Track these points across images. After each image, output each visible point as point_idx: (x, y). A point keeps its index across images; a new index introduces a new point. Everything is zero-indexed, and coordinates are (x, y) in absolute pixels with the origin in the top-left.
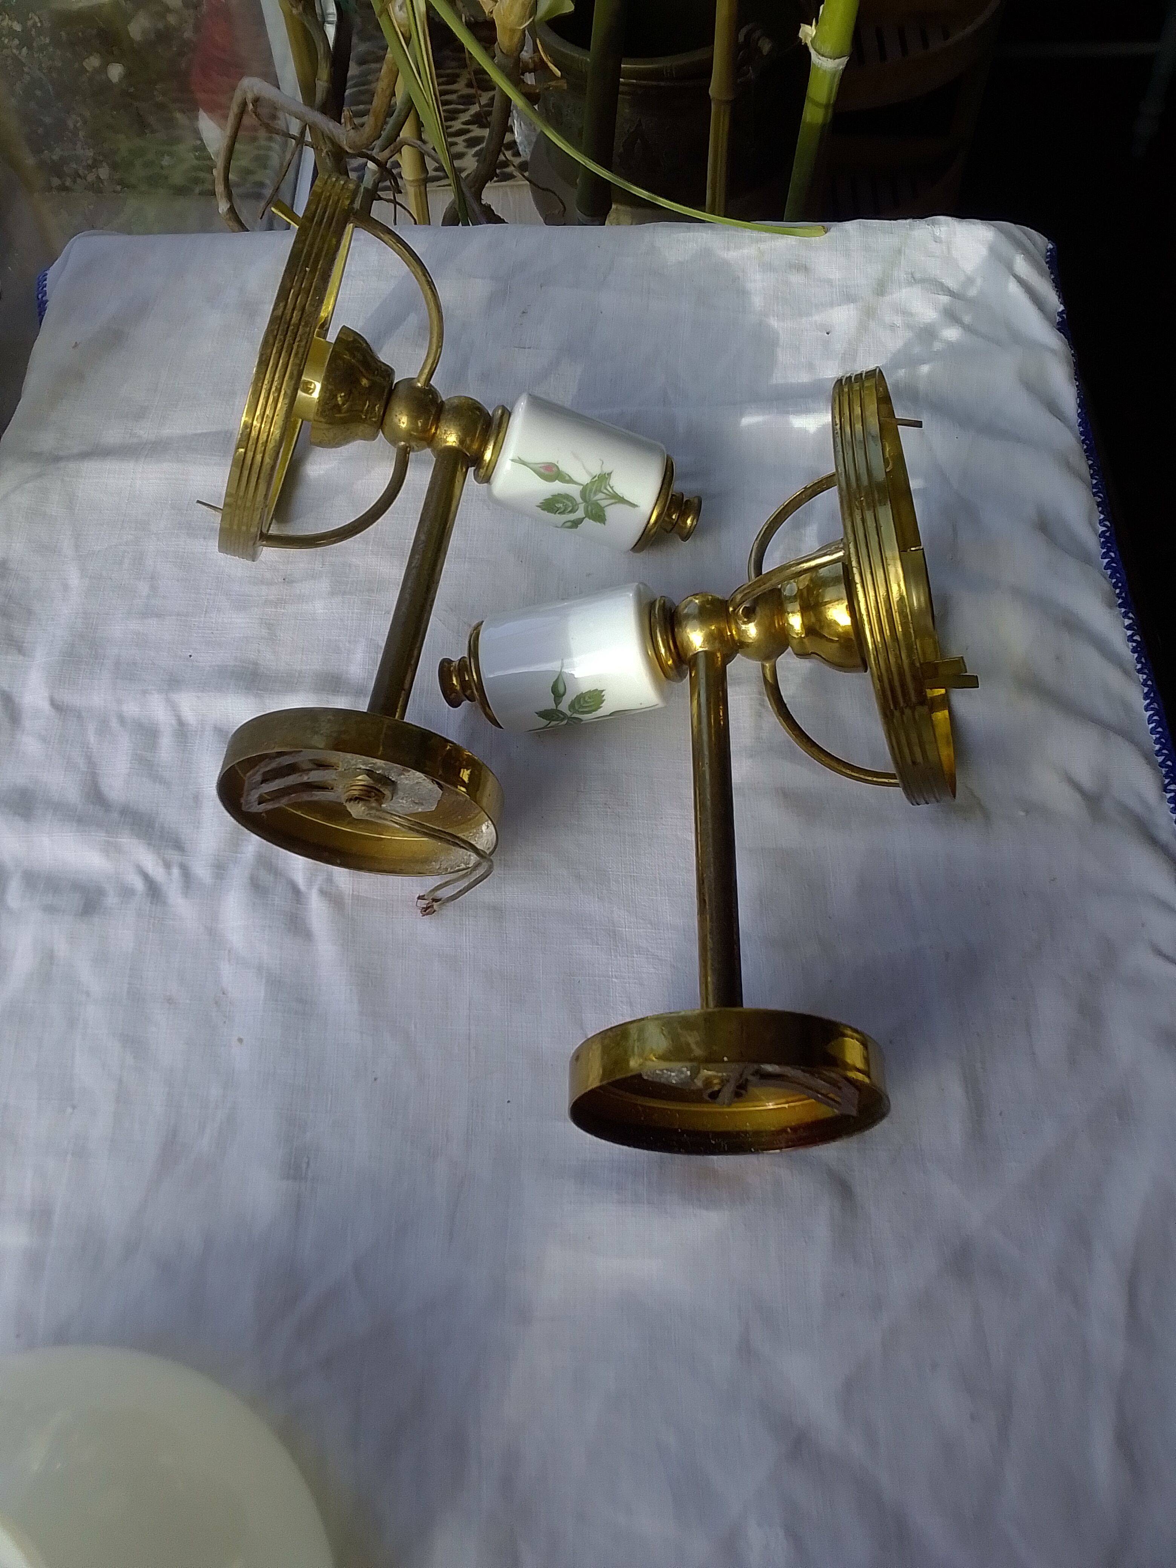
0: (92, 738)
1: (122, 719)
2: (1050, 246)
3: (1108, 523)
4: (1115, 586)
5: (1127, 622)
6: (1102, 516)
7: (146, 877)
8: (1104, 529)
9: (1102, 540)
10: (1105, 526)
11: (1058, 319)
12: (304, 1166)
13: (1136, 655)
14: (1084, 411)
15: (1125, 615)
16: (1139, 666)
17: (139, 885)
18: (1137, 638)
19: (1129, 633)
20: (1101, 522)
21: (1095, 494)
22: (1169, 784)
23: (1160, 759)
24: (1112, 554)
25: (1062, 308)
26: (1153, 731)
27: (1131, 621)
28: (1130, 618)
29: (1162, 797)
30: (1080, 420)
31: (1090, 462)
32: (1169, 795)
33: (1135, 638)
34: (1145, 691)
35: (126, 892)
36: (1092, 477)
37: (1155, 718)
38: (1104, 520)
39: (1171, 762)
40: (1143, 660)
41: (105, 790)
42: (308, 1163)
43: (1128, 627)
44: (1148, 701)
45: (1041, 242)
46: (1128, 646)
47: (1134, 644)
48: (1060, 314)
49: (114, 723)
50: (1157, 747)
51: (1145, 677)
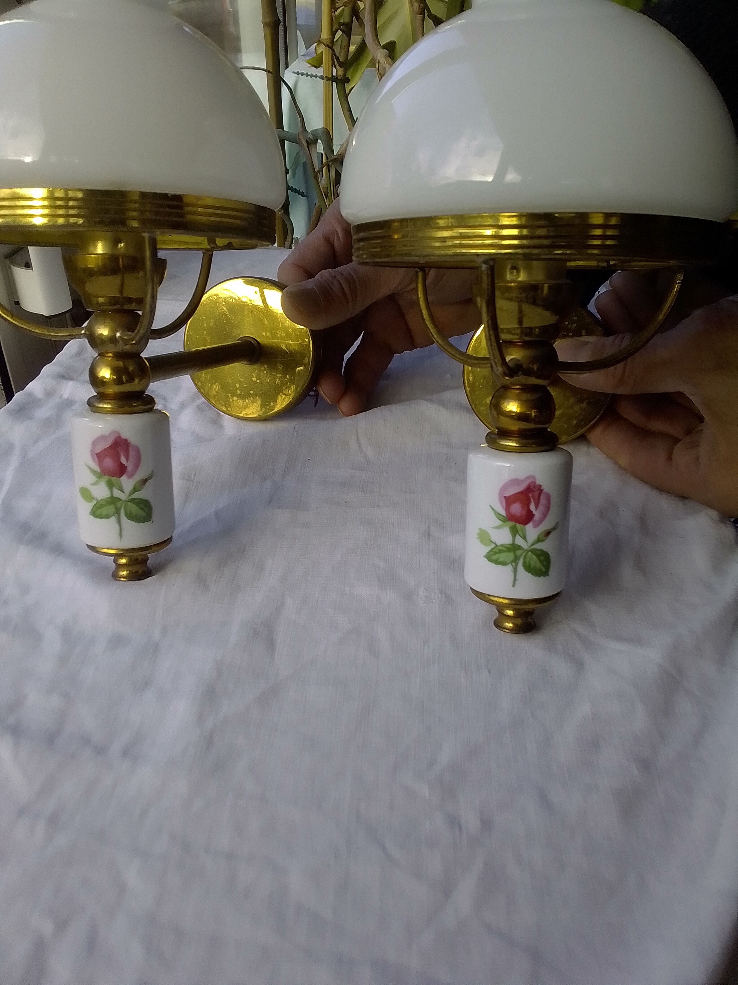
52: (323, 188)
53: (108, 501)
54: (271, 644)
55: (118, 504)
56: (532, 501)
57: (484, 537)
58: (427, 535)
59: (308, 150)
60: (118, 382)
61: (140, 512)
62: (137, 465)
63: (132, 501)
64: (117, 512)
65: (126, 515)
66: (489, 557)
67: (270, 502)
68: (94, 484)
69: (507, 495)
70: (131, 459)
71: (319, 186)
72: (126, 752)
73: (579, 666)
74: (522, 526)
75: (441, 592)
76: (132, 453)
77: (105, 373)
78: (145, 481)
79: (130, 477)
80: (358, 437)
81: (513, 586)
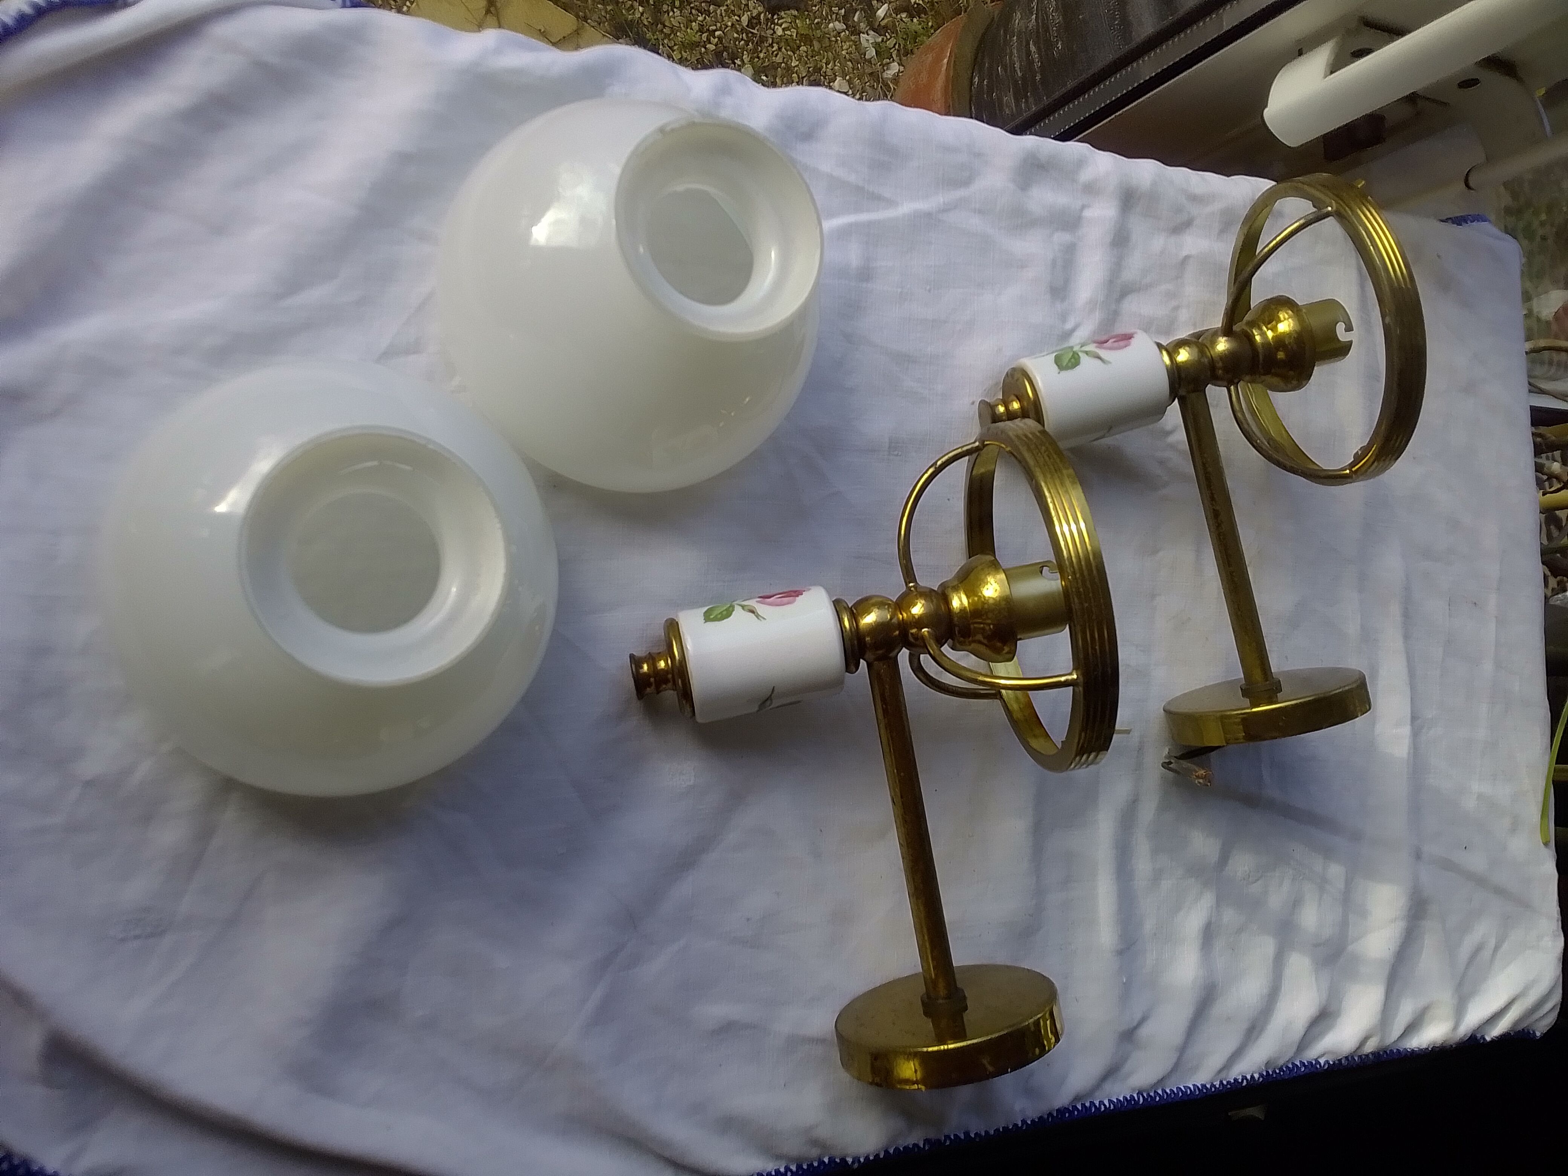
0: (1164, 287)
1: (1176, 308)
2: (1538, 1034)
3: (1326, 1067)
4: (1281, 1069)
5: (1256, 1076)
6: (1331, 1063)
7: (1073, 330)
8: (1322, 1064)
9: (1314, 1062)
10: (1324, 1065)
11: (1479, 1036)
12: (896, 453)
13: (1232, 1081)
14: (1408, 1054)
15: (1261, 1075)
16: (1225, 1082)
17: (1069, 326)
18: (1245, 1083)
19: (1249, 1077)
20: (1327, 1062)
21: (1347, 1058)
22: (1143, 1097)
23: (1160, 1092)
24: (1303, 1069)
25: (1488, 1039)
26: (1179, 1089)
27: (1257, 1079)
28: (1259, 1078)
29: (1133, 1090)
30: (1401, 1050)
31: (1370, 1056)
32: (1135, 1096)
33: (1245, 1081)
34: (1207, 1085)
35: (1064, 317)
36: (1360, 1057)
37: (1189, 1092)
38: (1329, 1064)
39: (1159, 1100)
40: (1229, 1086)
41: (1129, 298)
42: (897, 455)
43: (1252, 1077)
44: (1200, 1087)
45: (1541, 1028)
46: (1239, 1075)
47: (1240, 1081)
48: (1483, 1038)
49: (1173, 303)
50: (1168, 1091)
51: (1218, 1086)
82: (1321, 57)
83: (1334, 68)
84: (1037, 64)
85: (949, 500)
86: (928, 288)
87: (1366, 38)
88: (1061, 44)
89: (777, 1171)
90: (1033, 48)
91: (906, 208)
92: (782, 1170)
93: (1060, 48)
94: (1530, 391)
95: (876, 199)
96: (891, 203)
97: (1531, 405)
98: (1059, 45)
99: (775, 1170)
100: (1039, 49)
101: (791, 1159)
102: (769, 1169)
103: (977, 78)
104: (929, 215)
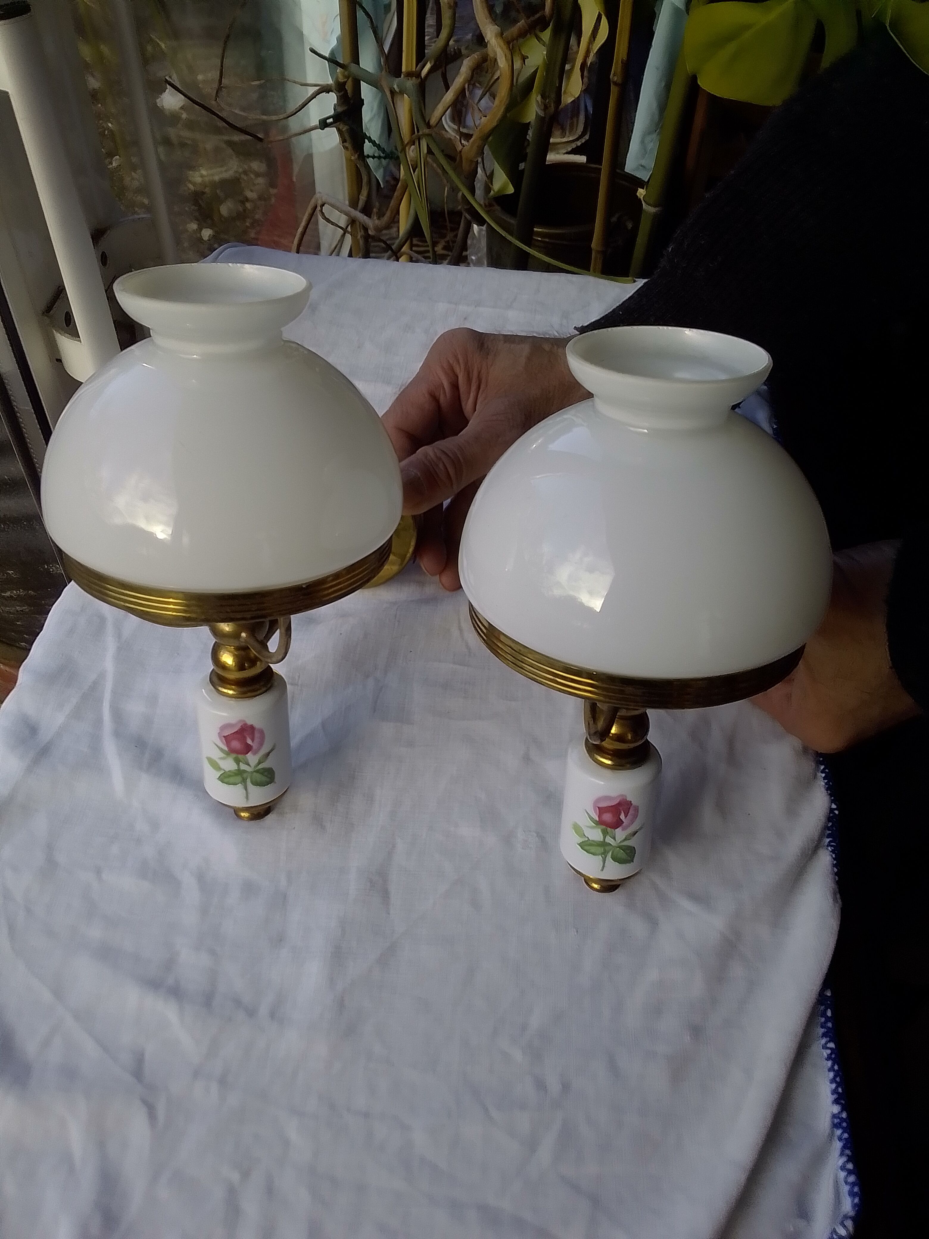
52: (411, 161)
53: (234, 773)
54: (385, 895)
55: (245, 775)
56: (622, 811)
57: (577, 829)
58: (527, 759)
59: (392, 104)
60: (241, 667)
61: (264, 779)
62: (261, 744)
63: (257, 771)
64: (244, 781)
65: (253, 783)
66: (582, 845)
67: (375, 711)
68: (221, 758)
69: (600, 806)
70: (257, 740)
71: (407, 157)
72: (272, 1015)
73: (653, 923)
74: (613, 830)
75: (538, 833)
76: (257, 735)
77: (228, 659)
78: (268, 754)
79: (255, 753)
80: (459, 623)
81: (602, 870)
82: (65, 343)
83: (75, 335)
84: (22, 592)
85: (341, 634)
86: (176, 655)
87: (58, 312)
88: (10, 571)
89: (824, 778)
90: (8, 594)
91: (109, 665)
92: (823, 775)
93: (13, 572)
94: (338, 255)
95: (96, 687)
96: (102, 676)
97: (347, 255)
98: (11, 572)
99: (824, 780)
100: (11, 590)
101: (817, 769)
102: (823, 784)
103: (22, 644)
104: (119, 649)
